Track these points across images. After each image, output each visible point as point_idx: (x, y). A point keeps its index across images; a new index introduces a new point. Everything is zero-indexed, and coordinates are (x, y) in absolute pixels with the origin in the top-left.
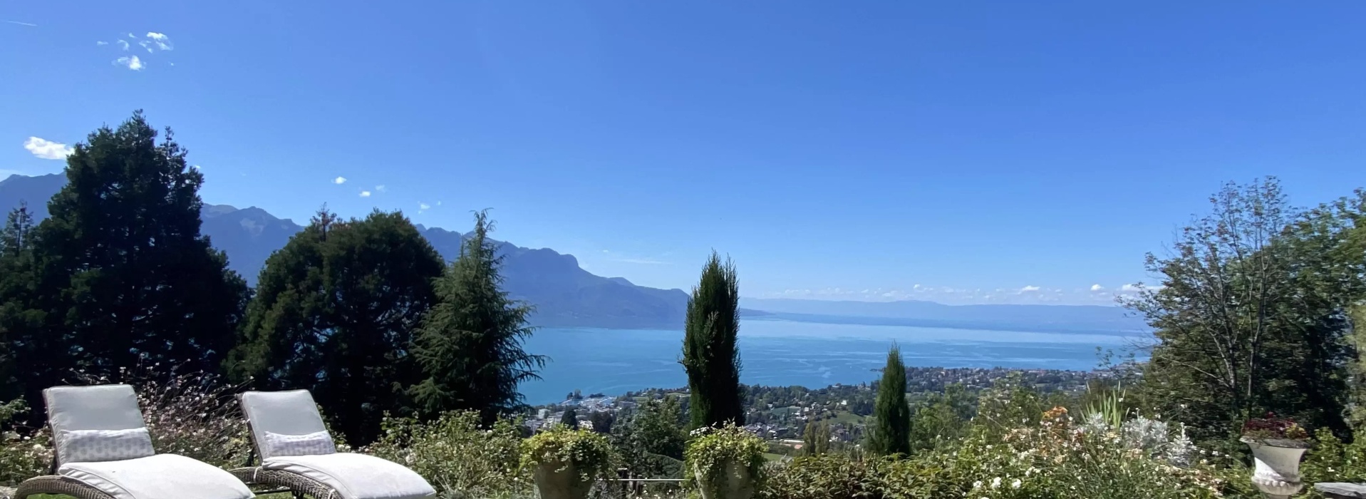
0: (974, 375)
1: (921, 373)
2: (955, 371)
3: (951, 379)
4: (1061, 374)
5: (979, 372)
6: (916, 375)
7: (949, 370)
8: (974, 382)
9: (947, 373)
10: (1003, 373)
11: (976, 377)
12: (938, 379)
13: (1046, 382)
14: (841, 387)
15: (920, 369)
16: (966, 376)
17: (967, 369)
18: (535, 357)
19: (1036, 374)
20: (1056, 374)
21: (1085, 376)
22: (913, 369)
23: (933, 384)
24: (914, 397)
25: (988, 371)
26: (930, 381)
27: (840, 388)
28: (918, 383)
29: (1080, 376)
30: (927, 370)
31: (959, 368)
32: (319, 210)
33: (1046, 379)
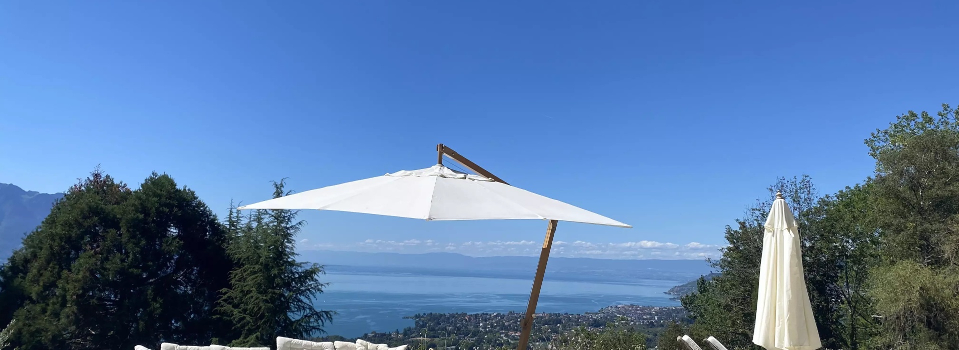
0: (492, 320)
1: (448, 318)
2: (476, 316)
3: (473, 324)
4: (561, 317)
5: (496, 316)
6: (444, 321)
7: (471, 315)
8: (492, 326)
9: (470, 319)
10: (516, 317)
11: (494, 321)
12: (462, 324)
13: (550, 324)
14: (376, 334)
15: (447, 315)
16: (486, 321)
17: (487, 314)
18: (325, 312)
19: (542, 317)
20: (557, 317)
21: (580, 318)
22: (441, 315)
23: (459, 329)
24: (441, 342)
25: (504, 315)
26: (455, 326)
27: (375, 336)
28: (445, 329)
29: (576, 318)
30: (452, 316)
31: (480, 313)
32: (93, 171)
33: (550, 321)
